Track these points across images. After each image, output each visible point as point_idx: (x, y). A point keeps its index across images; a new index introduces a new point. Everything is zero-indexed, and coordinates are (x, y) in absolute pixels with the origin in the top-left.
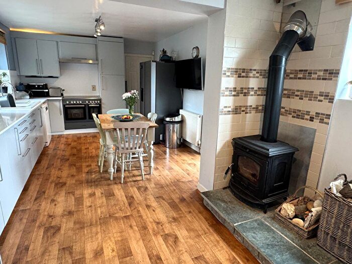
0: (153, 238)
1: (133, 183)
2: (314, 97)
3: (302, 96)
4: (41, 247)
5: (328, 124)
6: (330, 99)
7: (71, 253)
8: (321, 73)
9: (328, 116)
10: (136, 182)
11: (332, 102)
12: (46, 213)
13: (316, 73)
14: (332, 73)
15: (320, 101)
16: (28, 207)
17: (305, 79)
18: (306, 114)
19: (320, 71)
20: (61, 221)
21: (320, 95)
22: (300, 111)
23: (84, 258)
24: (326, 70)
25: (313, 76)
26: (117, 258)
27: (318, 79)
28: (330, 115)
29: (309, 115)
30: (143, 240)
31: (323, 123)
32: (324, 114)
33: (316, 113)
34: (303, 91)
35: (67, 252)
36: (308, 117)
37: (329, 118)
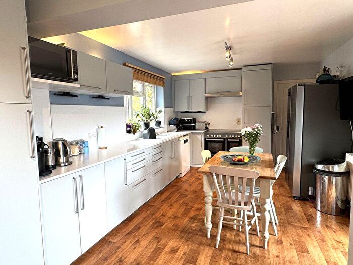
0: (222, 261)
1: (230, 253)
4: (146, 231)
7: (158, 242)
10: (235, 254)
12: (162, 212)
16: (156, 205)
20: (167, 220)
23: (164, 249)
26: (183, 260)
30: (212, 258)
35: (157, 241)
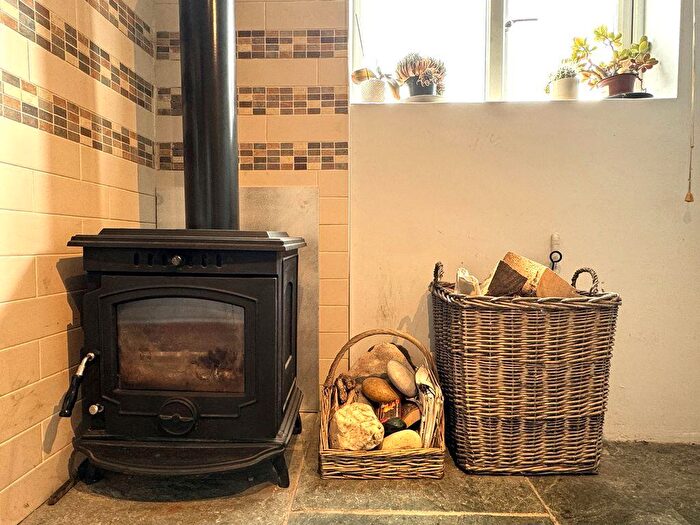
2: (297, 105)
3: (261, 104)
5: (345, 167)
6: (338, 103)
8: (303, 41)
9: (342, 148)
11: (345, 112)
13: (290, 41)
14: (330, 40)
15: (313, 111)
17: (261, 56)
18: (284, 153)
19: (297, 33)
21: (311, 97)
22: (263, 146)
24: (313, 33)
25: (283, 47)
27: (296, 55)
28: (346, 145)
29: (291, 153)
31: (331, 167)
32: (330, 145)
33: (311, 145)
34: (262, 90)
36: (290, 160)
37: (346, 153)
